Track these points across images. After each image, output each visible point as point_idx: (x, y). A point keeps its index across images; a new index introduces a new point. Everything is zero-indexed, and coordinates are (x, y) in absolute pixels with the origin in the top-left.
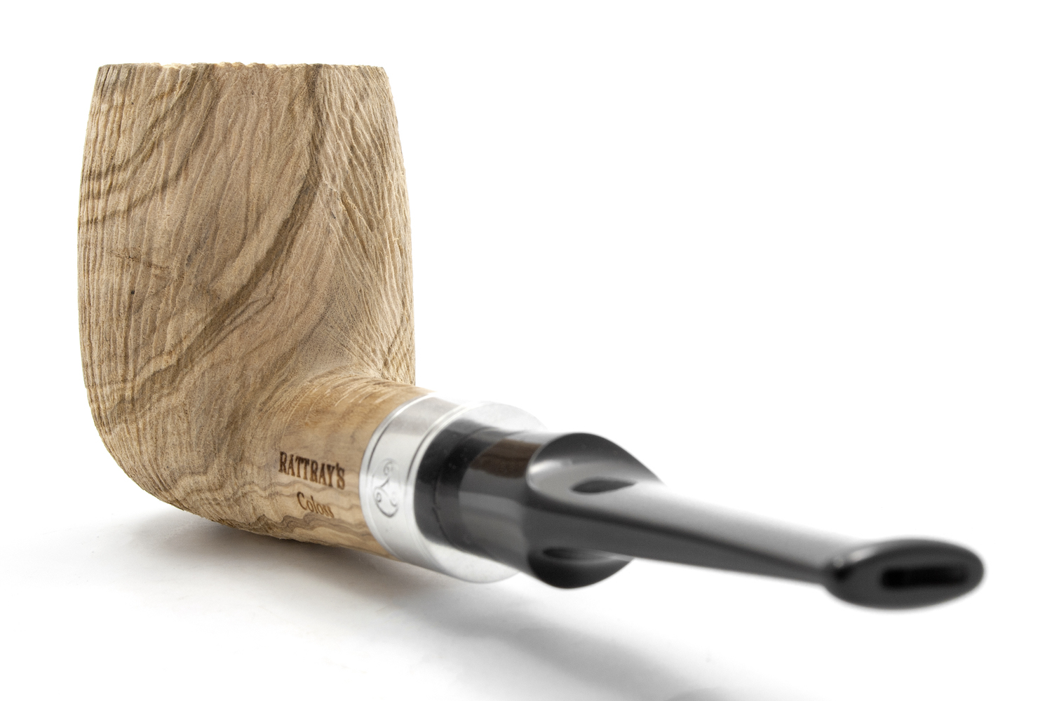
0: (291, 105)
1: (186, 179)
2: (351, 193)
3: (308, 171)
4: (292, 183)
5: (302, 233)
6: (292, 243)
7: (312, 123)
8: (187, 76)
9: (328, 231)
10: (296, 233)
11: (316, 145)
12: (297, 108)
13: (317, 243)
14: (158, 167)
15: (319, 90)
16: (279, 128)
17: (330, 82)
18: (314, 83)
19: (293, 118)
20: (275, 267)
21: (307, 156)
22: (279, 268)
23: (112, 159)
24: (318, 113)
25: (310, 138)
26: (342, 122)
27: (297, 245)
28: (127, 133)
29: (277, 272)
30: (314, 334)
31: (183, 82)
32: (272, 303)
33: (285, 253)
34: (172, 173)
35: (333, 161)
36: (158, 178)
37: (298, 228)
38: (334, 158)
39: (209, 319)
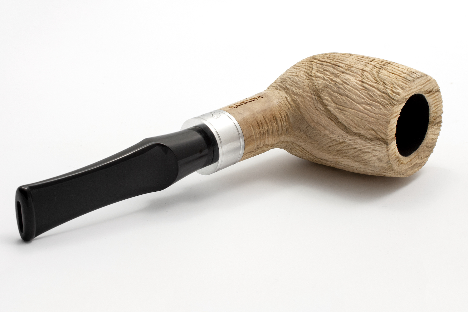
0: (374, 130)
1: (361, 89)
2: (346, 146)
3: (352, 131)
4: (349, 124)
5: (333, 124)
6: (331, 120)
7: (367, 137)
8: (394, 97)
9: (334, 133)
10: (334, 122)
11: (360, 136)
12: (373, 132)
13: (330, 129)
14: (370, 81)
15: (379, 142)
16: (367, 124)
17: (381, 147)
18: (380, 140)
19: (369, 130)
20: (325, 112)
21: (357, 132)
22: (325, 113)
23: (385, 69)
24: (370, 140)
25: (363, 134)
26: (369, 148)
27: (330, 121)
28: (388, 75)
29: (324, 112)
30: (304, 121)
31: (393, 95)
32: (315, 109)
33: (328, 116)
34: (365, 85)
35: (356, 141)
36: (366, 80)
37: (335, 123)
38: (356, 142)
39: (317, 87)
